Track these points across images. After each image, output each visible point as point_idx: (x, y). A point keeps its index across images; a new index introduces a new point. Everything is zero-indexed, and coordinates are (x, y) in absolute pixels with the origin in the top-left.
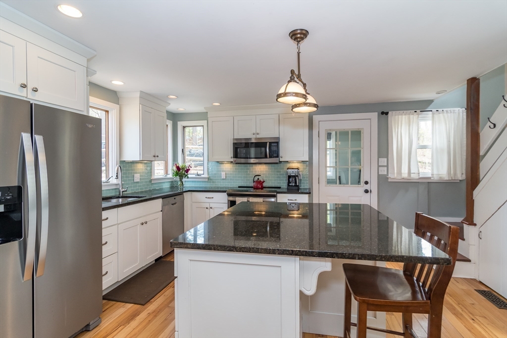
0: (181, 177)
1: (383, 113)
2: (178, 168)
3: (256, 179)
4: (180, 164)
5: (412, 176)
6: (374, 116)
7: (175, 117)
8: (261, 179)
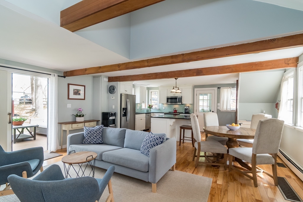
0: (150, 108)
1: (218, 88)
2: (149, 105)
3: (174, 109)
4: (150, 105)
5: (228, 110)
6: (216, 89)
7: (148, 89)
8: (176, 110)
